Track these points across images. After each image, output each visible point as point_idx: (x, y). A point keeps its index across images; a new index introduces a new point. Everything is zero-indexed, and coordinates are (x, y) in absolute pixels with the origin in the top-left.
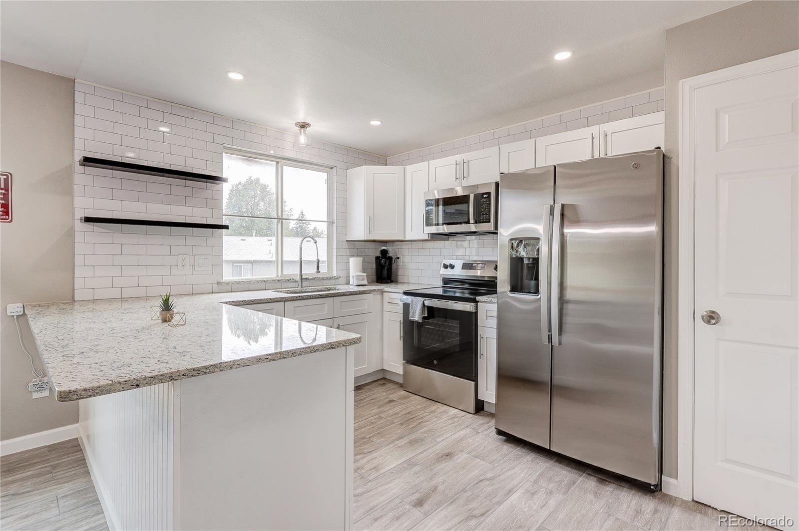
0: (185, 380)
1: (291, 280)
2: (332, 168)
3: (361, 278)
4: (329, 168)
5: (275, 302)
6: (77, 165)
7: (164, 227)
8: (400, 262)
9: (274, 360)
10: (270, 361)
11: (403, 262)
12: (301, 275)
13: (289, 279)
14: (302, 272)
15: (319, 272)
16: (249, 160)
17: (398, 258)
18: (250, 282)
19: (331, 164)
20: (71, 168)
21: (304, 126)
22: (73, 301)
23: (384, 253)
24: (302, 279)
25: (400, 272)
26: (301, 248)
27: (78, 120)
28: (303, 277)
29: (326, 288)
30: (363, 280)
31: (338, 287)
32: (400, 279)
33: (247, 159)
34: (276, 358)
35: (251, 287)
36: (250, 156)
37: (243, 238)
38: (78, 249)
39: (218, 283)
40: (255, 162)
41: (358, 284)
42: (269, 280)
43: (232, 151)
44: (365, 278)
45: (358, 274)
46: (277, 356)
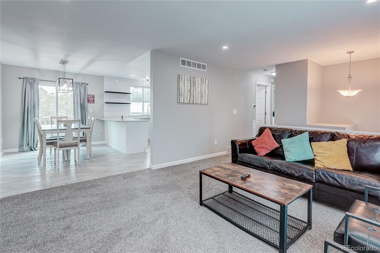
0: (127, 122)
6: (104, 92)
12: (148, 114)
20: (103, 93)
22: (104, 118)
24: (148, 115)
26: (148, 108)
36: (136, 87)
37: (138, 103)
39: (129, 116)
43: (131, 86)
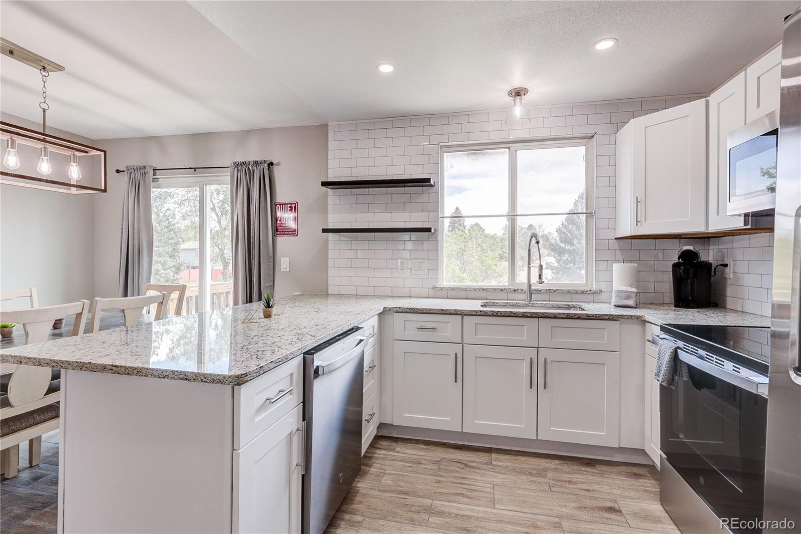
1: (519, 291)
2: (592, 137)
3: (624, 295)
4: (586, 138)
5: (447, 314)
7: (387, 233)
8: (729, 273)
9: (118, 373)
10: (115, 373)
11: (734, 273)
13: (515, 288)
14: (531, 282)
15: (542, 283)
16: (475, 154)
17: (726, 265)
18: (466, 289)
19: (589, 131)
21: (518, 93)
22: (328, 294)
23: (688, 257)
25: (729, 291)
27: (331, 155)
28: (533, 288)
29: (566, 305)
30: (628, 298)
31: (584, 305)
32: (730, 303)
33: (473, 153)
34: (120, 372)
35: (470, 295)
36: (474, 149)
38: (331, 254)
39: (434, 288)
40: (483, 154)
41: (617, 304)
42: (489, 289)
44: (634, 295)
45: (625, 288)
46: (122, 369)
